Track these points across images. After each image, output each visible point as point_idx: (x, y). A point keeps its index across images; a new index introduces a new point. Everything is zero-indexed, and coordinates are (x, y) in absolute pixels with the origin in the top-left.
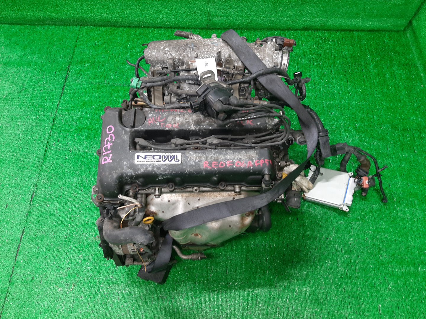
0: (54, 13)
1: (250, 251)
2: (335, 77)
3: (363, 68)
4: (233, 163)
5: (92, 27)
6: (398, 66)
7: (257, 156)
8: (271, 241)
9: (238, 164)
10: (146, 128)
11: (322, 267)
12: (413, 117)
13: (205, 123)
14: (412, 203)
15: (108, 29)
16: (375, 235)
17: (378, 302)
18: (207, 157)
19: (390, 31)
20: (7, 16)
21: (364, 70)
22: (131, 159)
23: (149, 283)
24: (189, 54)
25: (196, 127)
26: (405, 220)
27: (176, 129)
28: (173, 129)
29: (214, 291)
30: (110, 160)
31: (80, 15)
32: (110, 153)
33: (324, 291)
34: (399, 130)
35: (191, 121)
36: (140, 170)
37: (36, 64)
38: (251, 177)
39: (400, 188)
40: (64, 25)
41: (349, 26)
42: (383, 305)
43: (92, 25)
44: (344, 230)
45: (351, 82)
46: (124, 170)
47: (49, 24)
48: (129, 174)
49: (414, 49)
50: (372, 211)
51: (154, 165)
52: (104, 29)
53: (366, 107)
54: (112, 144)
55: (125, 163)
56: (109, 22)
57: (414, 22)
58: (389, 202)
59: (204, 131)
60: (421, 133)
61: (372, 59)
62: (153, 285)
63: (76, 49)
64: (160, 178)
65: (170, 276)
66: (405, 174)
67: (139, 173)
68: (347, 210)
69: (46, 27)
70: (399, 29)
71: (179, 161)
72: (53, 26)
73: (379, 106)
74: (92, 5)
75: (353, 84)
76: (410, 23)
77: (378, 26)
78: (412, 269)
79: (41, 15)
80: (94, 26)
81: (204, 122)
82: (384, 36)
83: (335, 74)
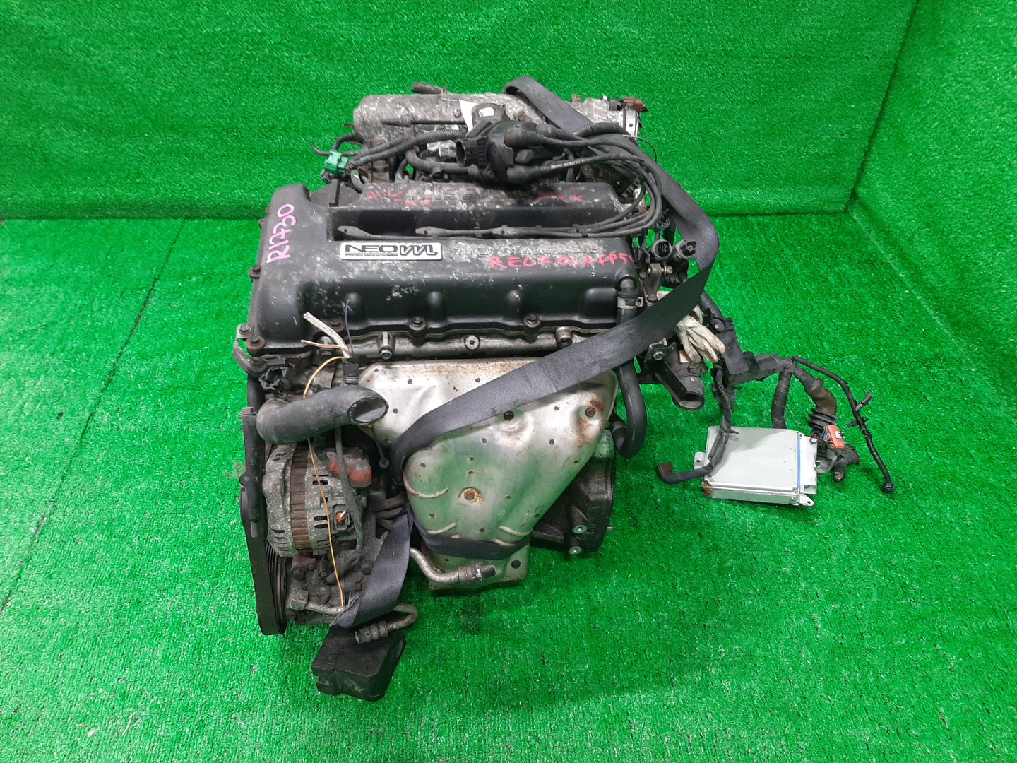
0: (130, 191)
1: (596, 610)
2: (727, 284)
3: (780, 268)
4: (553, 260)
5: (210, 221)
6: (849, 264)
7: (601, 248)
8: (644, 584)
9: (563, 261)
10: (364, 207)
11: (779, 632)
12: (904, 343)
13: (487, 200)
14: (951, 490)
15: (245, 222)
16: (886, 558)
17: (934, 702)
18: (496, 250)
19: (820, 213)
20: (25, 201)
21: (783, 272)
22: (333, 253)
23: (341, 699)
24: (444, 112)
25: (468, 205)
26: (947, 526)
27: (426, 209)
28: (419, 208)
29: (517, 707)
30: (287, 254)
31: (187, 194)
32: (285, 245)
33: (796, 686)
34: (882, 363)
35: (457, 196)
36: (352, 271)
37: (78, 279)
38: (592, 291)
39: (914, 464)
40: (148, 218)
41: (736, 204)
42: (948, 708)
43: (208, 217)
44: (812, 553)
45: (761, 290)
46: (316, 271)
47: (114, 217)
48: (327, 280)
49: (872, 237)
50: (865, 510)
51: (383, 262)
52: (235, 223)
53: (803, 329)
54: (290, 230)
55: (319, 259)
56: (247, 207)
57: (861, 190)
58: (900, 491)
59: (484, 214)
60: (928, 367)
61: (795, 256)
62: (351, 705)
63: (173, 256)
64: (394, 295)
65: (397, 681)
66: (917, 438)
67: (351, 277)
68: (809, 502)
69: (107, 221)
70: (834, 208)
71: (436, 253)
72: (124, 221)
73: (829, 326)
74: (216, 171)
75: (766, 295)
76: (854, 194)
77: (793, 203)
78: (992, 623)
79: (100, 195)
80: (214, 218)
81: (484, 198)
82: (810, 221)
83: (726, 280)
